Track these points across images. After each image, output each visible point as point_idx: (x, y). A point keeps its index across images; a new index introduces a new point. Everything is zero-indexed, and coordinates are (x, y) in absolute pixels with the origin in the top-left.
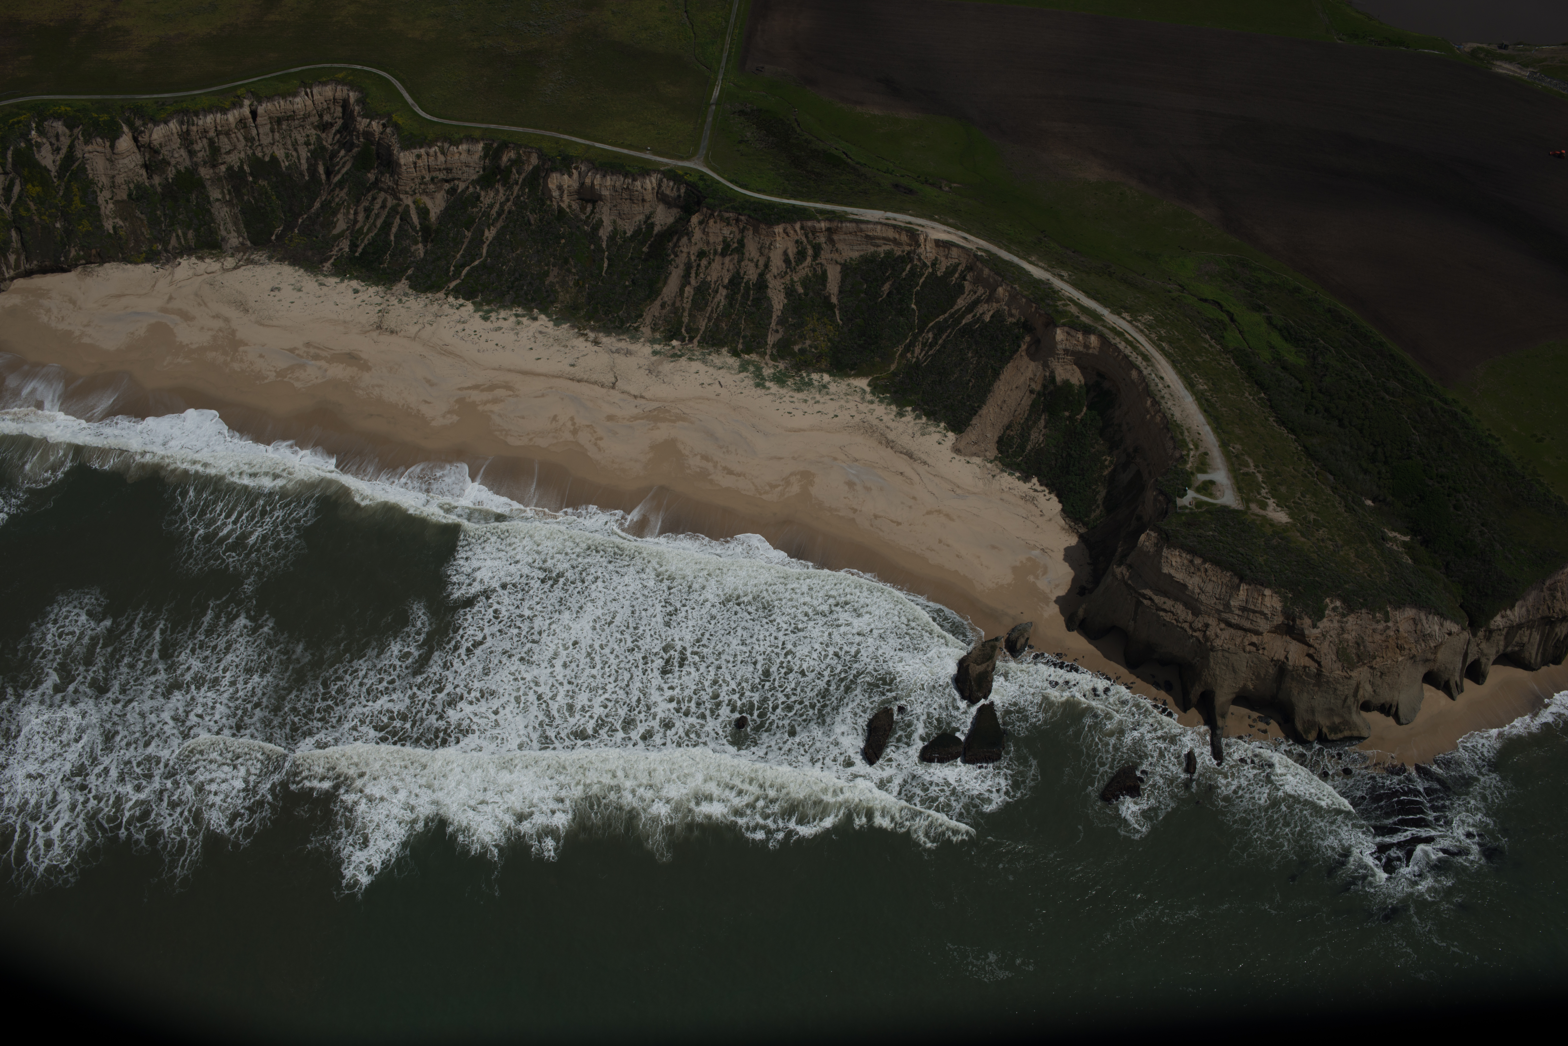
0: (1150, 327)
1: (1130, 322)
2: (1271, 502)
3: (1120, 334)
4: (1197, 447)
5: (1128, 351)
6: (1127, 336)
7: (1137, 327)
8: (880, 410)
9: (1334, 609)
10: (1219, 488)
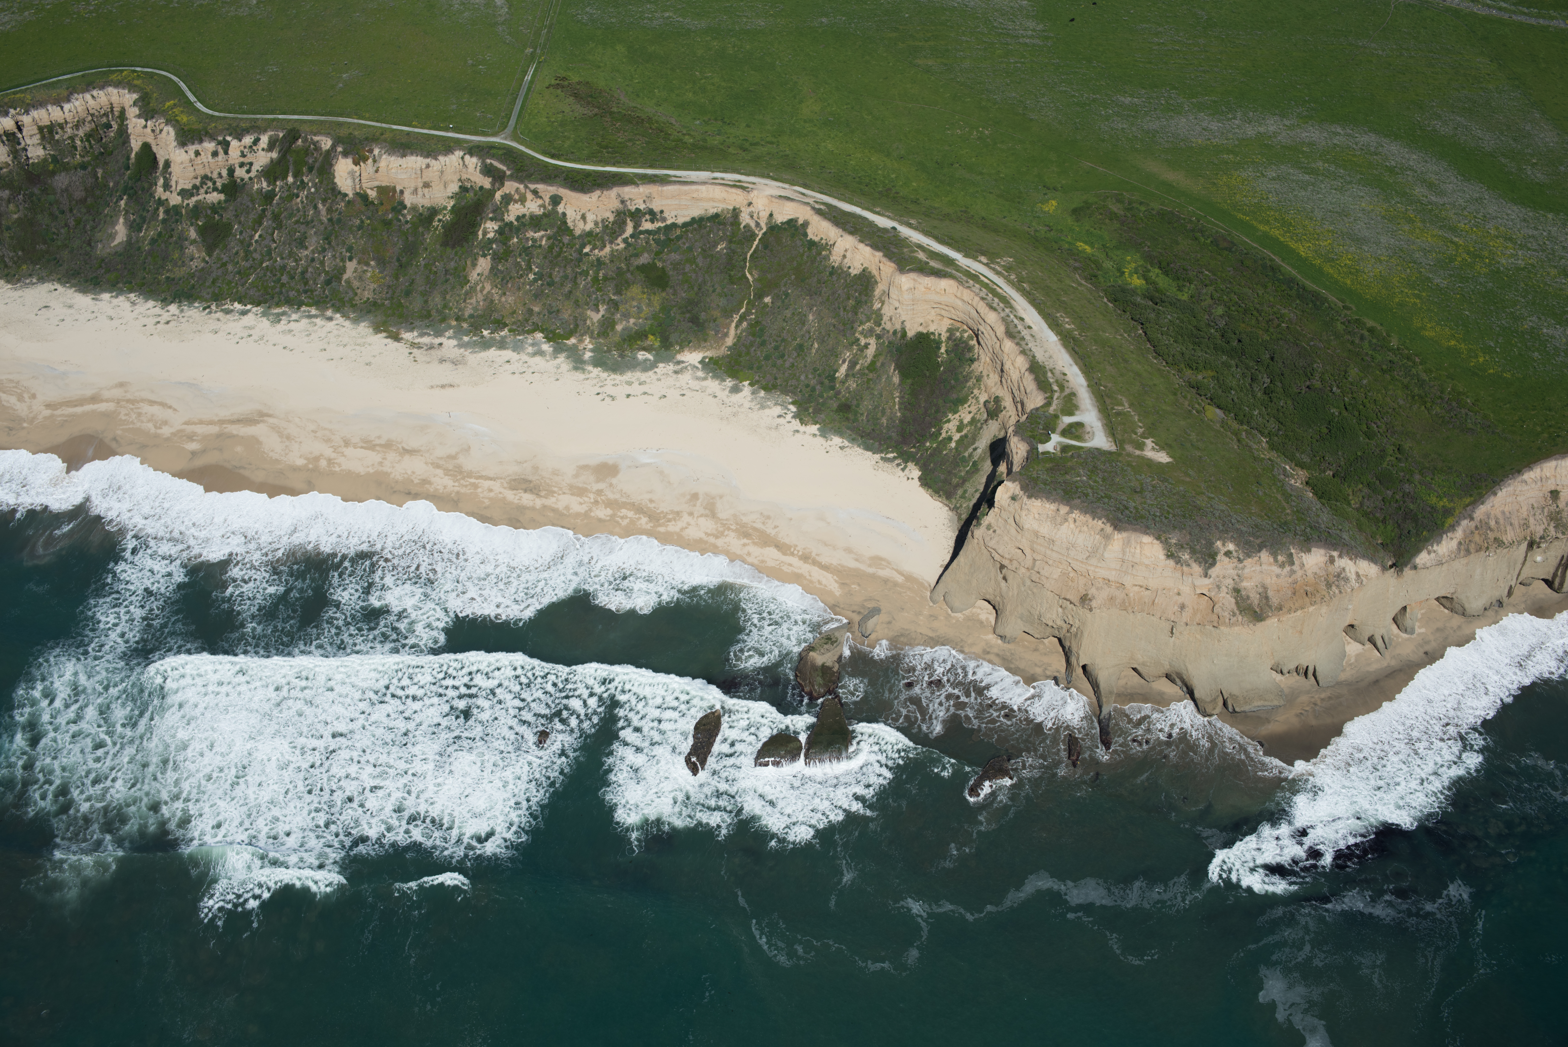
0: (1008, 269)
1: (987, 265)
2: (1149, 443)
3: (975, 278)
4: (1062, 387)
5: (983, 293)
6: (982, 278)
7: (994, 269)
8: (713, 386)
9: (1228, 554)
10: (1088, 429)
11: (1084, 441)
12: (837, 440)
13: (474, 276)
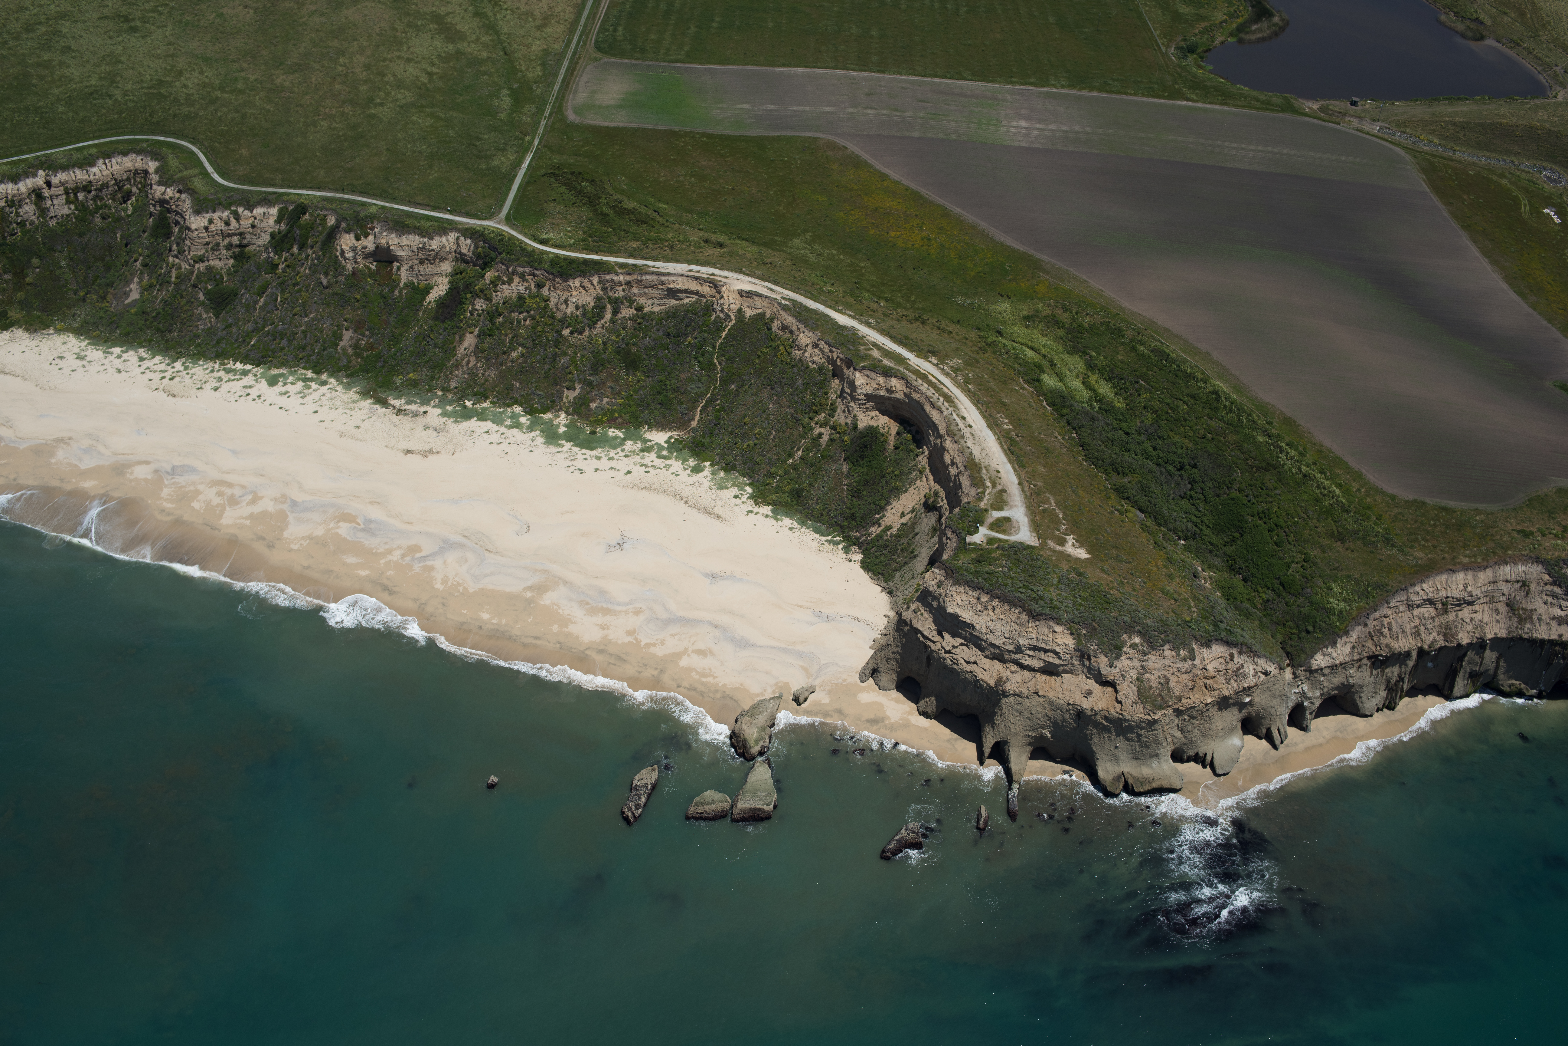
0: (956, 370)
1: (936, 365)
2: (1070, 539)
3: (924, 377)
4: (994, 484)
5: (930, 392)
6: (931, 378)
7: (943, 370)
8: (676, 465)
9: (1133, 646)
10: (1015, 524)
11: (1010, 534)
12: (787, 522)
13: (461, 351)
